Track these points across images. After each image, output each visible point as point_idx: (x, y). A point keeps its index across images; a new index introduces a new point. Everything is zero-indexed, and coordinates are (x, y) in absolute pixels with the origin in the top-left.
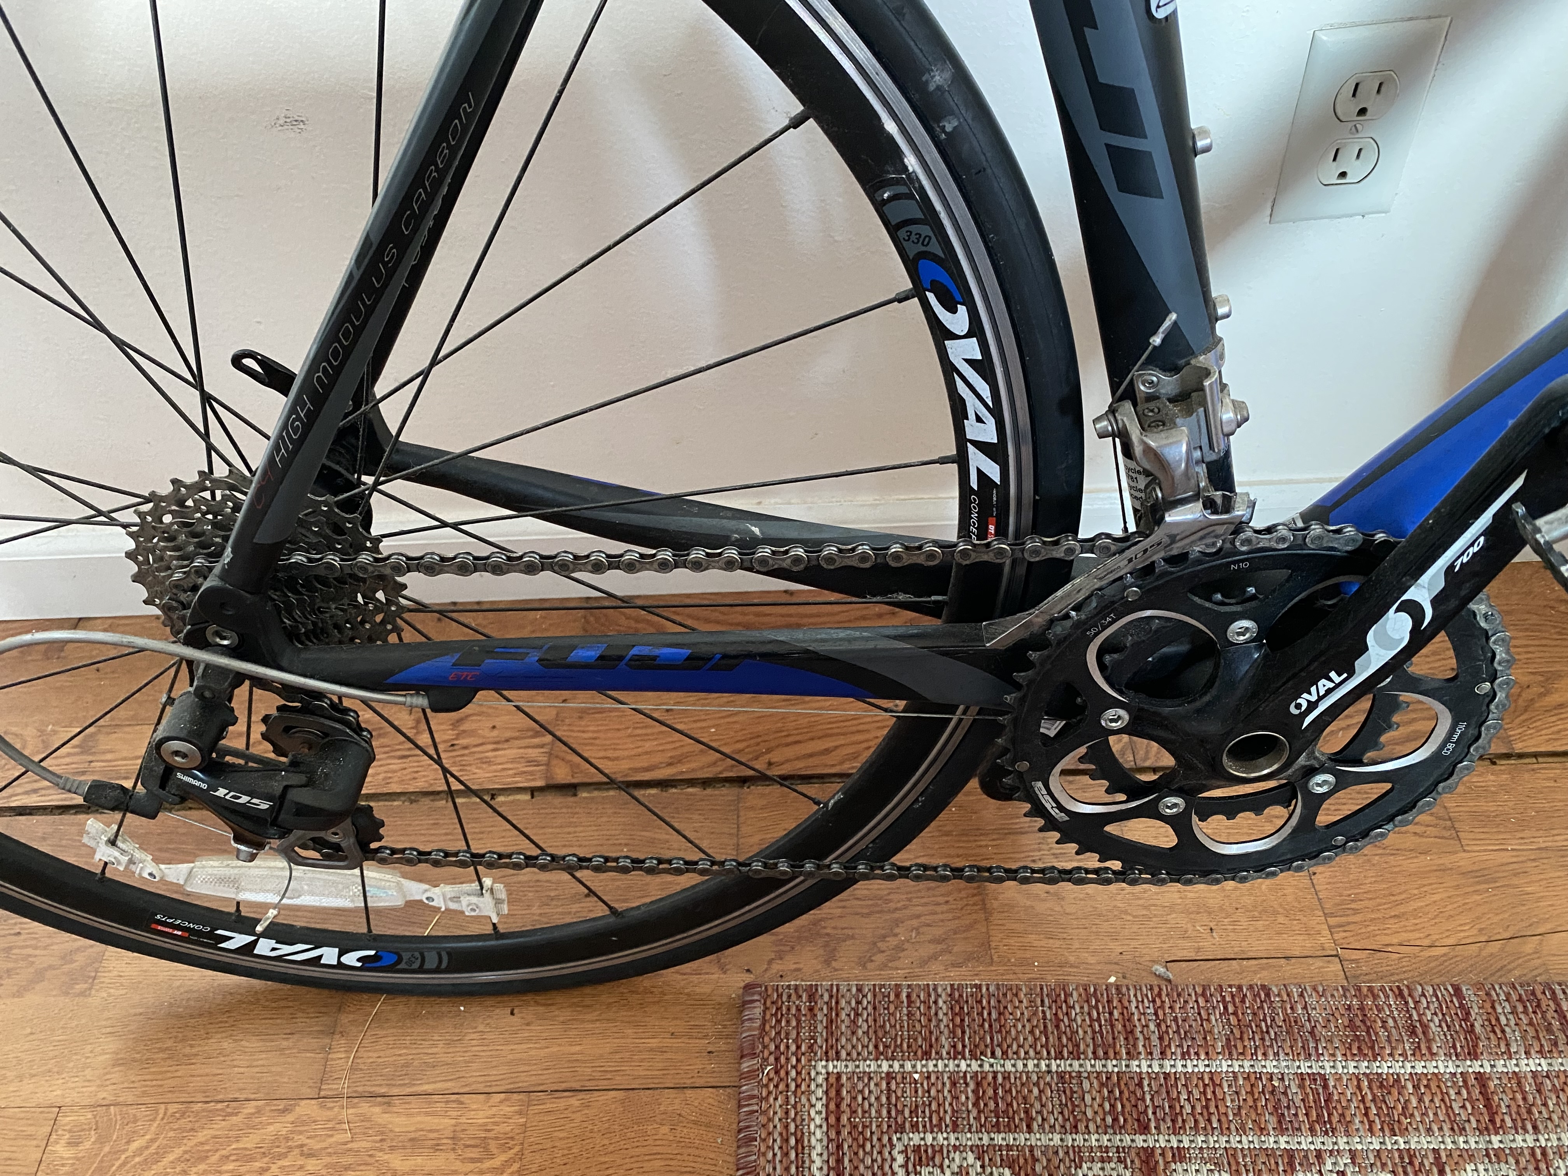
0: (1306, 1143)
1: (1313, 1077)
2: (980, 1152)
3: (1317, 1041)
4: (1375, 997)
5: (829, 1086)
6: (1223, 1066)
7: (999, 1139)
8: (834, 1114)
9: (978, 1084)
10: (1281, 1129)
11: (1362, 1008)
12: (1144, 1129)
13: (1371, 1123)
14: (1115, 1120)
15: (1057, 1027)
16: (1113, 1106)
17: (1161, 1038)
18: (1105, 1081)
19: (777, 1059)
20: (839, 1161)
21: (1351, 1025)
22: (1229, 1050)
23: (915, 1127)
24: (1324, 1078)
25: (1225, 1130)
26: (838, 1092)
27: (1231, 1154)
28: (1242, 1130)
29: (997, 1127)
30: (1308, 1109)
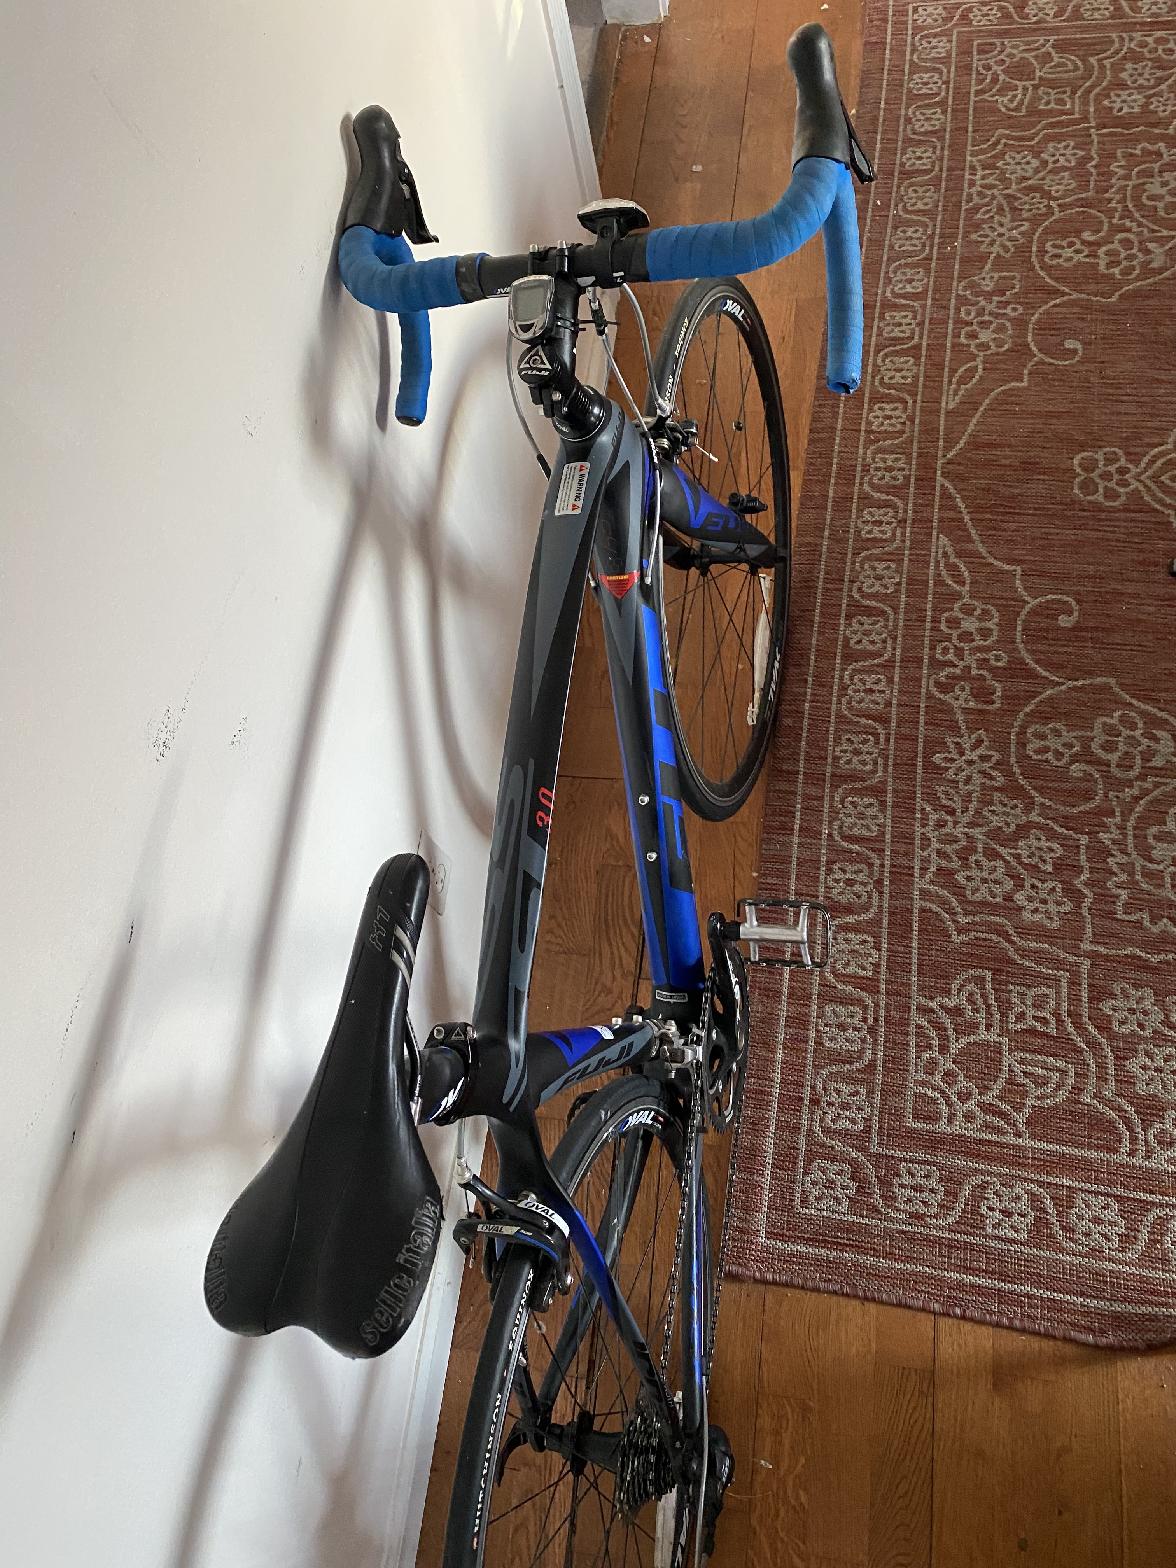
0: (812, 1034)
1: (787, 1021)
2: (805, 1174)
3: (772, 1014)
4: (756, 981)
5: (771, 1237)
6: (779, 1057)
7: (801, 1163)
8: (783, 1238)
9: (777, 1168)
10: (807, 1042)
11: (760, 989)
12: (801, 1099)
13: (806, 1005)
14: (798, 1110)
15: (756, 1124)
16: (792, 1110)
17: (766, 1079)
18: (781, 1109)
19: (757, 1261)
20: (804, 1239)
21: (768, 996)
22: (773, 1051)
23: (792, 1200)
24: (788, 1017)
25: (805, 1066)
26: (774, 1234)
27: (814, 1066)
28: (805, 1058)
29: (796, 1163)
30: (799, 1028)
